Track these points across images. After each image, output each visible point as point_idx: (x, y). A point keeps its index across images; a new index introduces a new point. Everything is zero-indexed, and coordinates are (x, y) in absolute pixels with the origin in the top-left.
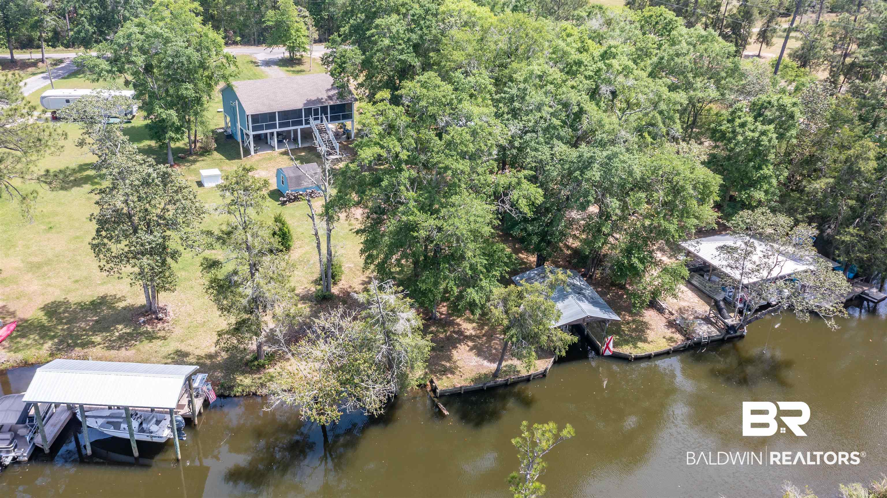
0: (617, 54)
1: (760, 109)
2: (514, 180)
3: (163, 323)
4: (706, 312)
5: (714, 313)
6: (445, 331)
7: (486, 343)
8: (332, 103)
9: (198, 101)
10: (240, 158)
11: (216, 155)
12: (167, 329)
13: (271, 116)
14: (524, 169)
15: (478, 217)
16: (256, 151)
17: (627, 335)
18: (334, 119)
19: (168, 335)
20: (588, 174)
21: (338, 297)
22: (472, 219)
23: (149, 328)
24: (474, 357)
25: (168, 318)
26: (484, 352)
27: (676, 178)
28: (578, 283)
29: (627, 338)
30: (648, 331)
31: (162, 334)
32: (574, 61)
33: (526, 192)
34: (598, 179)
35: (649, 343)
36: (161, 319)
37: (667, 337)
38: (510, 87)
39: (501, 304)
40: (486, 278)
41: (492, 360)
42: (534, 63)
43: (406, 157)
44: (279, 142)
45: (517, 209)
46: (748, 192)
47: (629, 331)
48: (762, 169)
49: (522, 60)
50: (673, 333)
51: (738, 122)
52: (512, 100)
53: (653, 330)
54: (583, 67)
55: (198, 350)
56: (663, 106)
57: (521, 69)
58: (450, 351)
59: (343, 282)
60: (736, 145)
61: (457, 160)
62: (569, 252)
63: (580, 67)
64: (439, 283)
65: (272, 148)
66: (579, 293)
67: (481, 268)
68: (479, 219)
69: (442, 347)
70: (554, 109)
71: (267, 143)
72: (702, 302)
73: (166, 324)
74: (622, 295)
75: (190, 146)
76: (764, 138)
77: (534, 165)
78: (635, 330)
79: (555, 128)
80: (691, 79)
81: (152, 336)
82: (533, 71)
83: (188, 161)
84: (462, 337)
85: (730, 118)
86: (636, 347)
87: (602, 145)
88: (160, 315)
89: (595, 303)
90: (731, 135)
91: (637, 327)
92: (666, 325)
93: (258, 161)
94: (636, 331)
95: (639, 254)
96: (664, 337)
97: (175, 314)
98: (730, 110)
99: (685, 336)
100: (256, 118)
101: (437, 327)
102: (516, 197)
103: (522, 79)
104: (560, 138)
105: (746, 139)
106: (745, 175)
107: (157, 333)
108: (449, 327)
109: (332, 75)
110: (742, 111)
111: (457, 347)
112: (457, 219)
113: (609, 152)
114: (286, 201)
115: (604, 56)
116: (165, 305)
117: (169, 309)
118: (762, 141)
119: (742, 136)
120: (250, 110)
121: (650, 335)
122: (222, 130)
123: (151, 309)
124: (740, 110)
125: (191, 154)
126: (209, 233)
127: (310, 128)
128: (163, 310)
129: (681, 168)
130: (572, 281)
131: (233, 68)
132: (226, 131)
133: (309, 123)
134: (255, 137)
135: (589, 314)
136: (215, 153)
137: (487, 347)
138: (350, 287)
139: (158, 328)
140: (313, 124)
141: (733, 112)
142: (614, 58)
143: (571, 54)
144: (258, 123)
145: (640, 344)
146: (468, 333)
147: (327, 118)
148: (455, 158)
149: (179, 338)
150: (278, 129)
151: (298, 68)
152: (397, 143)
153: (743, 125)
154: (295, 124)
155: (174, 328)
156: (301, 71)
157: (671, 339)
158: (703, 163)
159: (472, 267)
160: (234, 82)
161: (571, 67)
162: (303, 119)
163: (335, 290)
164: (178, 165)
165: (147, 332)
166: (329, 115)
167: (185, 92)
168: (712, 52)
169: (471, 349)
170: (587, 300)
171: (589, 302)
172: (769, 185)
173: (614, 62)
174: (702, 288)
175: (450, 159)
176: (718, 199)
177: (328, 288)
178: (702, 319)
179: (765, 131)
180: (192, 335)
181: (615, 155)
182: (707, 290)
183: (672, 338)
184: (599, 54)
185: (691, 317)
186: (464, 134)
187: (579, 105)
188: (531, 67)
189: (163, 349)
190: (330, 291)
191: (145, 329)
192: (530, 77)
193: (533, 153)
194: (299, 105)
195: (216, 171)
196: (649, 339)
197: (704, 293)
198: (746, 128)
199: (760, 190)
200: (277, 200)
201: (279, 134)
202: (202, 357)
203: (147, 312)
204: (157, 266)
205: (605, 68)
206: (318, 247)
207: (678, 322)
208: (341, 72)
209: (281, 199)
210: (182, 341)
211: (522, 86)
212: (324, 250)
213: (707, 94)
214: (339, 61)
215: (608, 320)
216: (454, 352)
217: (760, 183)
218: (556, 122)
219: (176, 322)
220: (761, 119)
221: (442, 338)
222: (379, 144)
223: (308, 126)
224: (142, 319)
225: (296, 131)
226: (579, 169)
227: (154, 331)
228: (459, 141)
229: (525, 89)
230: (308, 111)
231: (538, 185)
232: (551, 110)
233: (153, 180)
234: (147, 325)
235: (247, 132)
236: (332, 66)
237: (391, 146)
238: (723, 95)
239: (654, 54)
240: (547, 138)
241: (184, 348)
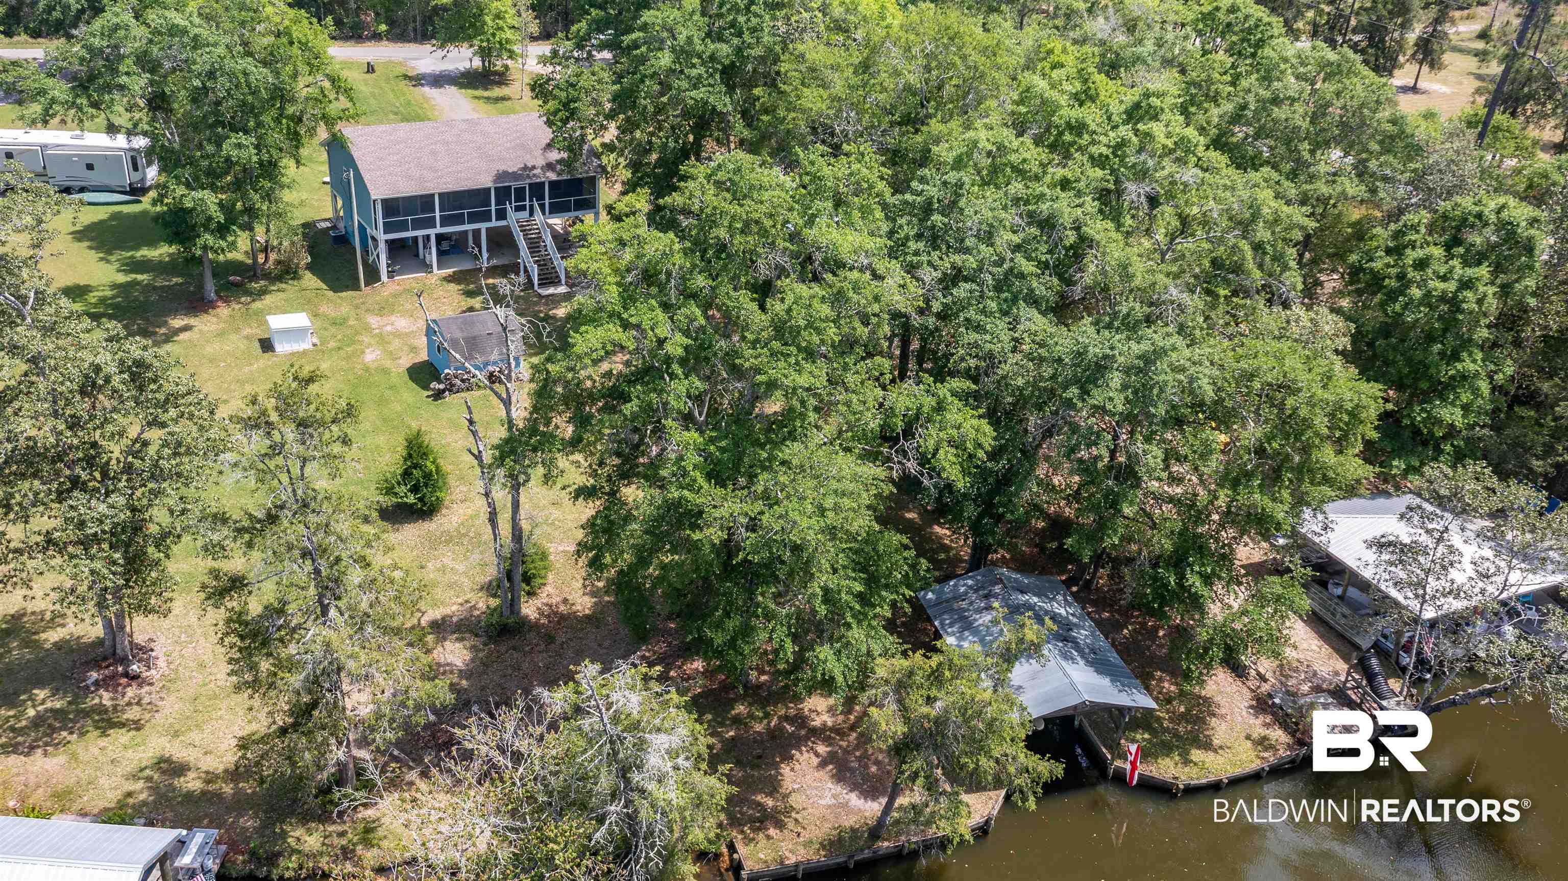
0: (1162, 109)
1: (1458, 229)
2: (929, 402)
3: (140, 686)
4: (1337, 674)
5: (1354, 679)
6: (767, 715)
7: (857, 747)
8: (552, 176)
9: (269, 169)
10: (356, 287)
11: (310, 280)
12: (146, 700)
13: (426, 202)
14: (952, 374)
15: (844, 494)
16: (391, 275)
17: (1167, 730)
18: (556, 209)
19: (147, 716)
20: (1097, 397)
21: (535, 626)
22: (829, 503)
23: (106, 698)
24: (830, 785)
25: (153, 672)
26: (852, 771)
27: (1290, 402)
28: (1063, 612)
29: (1167, 737)
30: (1214, 722)
31: (132, 714)
32: (1068, 124)
33: (954, 432)
34: (1120, 408)
35: (1216, 751)
36: (135, 677)
37: (1255, 736)
38: (923, 180)
39: (891, 697)
40: (859, 622)
41: (870, 791)
42: (979, 124)
43: (680, 351)
44: (441, 253)
45: (933, 469)
46: (1427, 406)
47: (1171, 720)
48: (1459, 360)
49: (951, 116)
50: (1266, 725)
51: (1411, 255)
52: (927, 209)
53: (1223, 717)
54: (1086, 136)
55: (209, 758)
56: (1262, 233)
57: (949, 134)
58: (776, 766)
59: (549, 589)
60: (1405, 307)
61: (797, 363)
62: (1041, 524)
63: (1080, 135)
64: (753, 629)
65: (427, 268)
66: (1065, 639)
67: (849, 598)
68: (846, 502)
69: (759, 757)
70: (1022, 235)
71: (417, 255)
72: (1326, 650)
73: (147, 688)
74: (1156, 629)
75: (255, 259)
76: (1469, 294)
77: (973, 363)
78: (1184, 717)
79: (1022, 276)
80: (1306, 155)
81: (109, 720)
82: (975, 143)
83: (248, 293)
84: (803, 732)
85: (1391, 244)
86: (1187, 762)
87: (1131, 326)
88: (135, 667)
89: (1100, 665)
90: (1393, 283)
91: (1188, 710)
92: (1251, 707)
93: (395, 296)
94: (1188, 722)
95: (1203, 565)
96: (1248, 737)
97: (169, 663)
98: (1393, 227)
99: (1293, 734)
100: (391, 207)
101: (750, 705)
102: (931, 444)
103: (949, 157)
104: (1033, 301)
105: (1428, 294)
106: (1420, 370)
107: (123, 711)
108: (775, 705)
109: (549, 123)
110: (1418, 232)
111: (792, 757)
112: (794, 504)
113: (1145, 346)
114: (444, 391)
115: (1135, 114)
116: (152, 640)
117: (159, 651)
118: (1464, 301)
119: (1419, 287)
120: (378, 191)
121: (1219, 731)
122: (328, 224)
123: (114, 653)
124: (1415, 228)
125: (255, 278)
126: (221, 519)
127: (508, 227)
128: (143, 652)
129: (1303, 378)
130: (1047, 606)
131: (344, 102)
132: (334, 227)
133: (505, 218)
134: (390, 243)
135: (1087, 697)
136: (308, 275)
137: (859, 759)
138: (565, 601)
139: (126, 699)
140: (513, 218)
141: (1398, 234)
142: (1155, 118)
143: (1059, 107)
144: (398, 215)
145: (1196, 755)
146: (817, 722)
147: (542, 207)
148: (792, 360)
149: (171, 725)
150: (439, 230)
151: (497, 92)
152: (661, 315)
153: (1422, 264)
154: (473, 218)
155: (162, 699)
156: (503, 99)
157: (1262, 743)
158: (1342, 353)
159: (828, 596)
160: (348, 131)
161: (1061, 134)
162: (493, 208)
163: (529, 609)
164: (227, 301)
165: (101, 709)
166: (547, 201)
167: (234, 153)
168: (1352, 98)
169: (823, 764)
170: (1083, 657)
171: (1090, 663)
172: (1473, 393)
173: (1157, 129)
174: (1328, 617)
175: (782, 364)
176: (1374, 435)
177: (513, 605)
178: (1329, 691)
179: (1470, 280)
180: (200, 718)
181: (1160, 353)
182: (1339, 622)
183: (1265, 738)
184: (1123, 108)
185: (1305, 688)
186: (816, 303)
187: (1078, 229)
188: (971, 134)
189: (130, 753)
190: (519, 612)
191: (97, 701)
192: (969, 155)
193: (973, 336)
194: (486, 181)
195: (300, 319)
196: (1216, 742)
197: (1331, 628)
198: (1430, 271)
199: (1453, 404)
200: (426, 387)
201: (440, 238)
202: (217, 777)
203: (105, 658)
204: (114, 574)
205: (1135, 139)
206: (493, 519)
207: (1277, 701)
208: (567, 118)
209: (434, 385)
210: (176, 734)
211: (952, 177)
212: (505, 528)
213: (1339, 189)
214: (564, 94)
215: (1130, 709)
216: (785, 769)
217: (1454, 388)
218: (1028, 267)
219: (169, 681)
220: (1461, 250)
221: (759, 733)
222: (619, 316)
223: (502, 223)
224: (94, 675)
225: (477, 233)
226: (1076, 381)
227: (115, 707)
228: (802, 323)
229: (960, 185)
230: (503, 194)
231: (981, 411)
232: (1016, 239)
233: (107, 380)
234: (102, 691)
235: (374, 233)
236: (552, 105)
237: (646, 325)
238: (1373, 191)
239: (1225, 95)
240: (1005, 300)
241: (178, 752)
